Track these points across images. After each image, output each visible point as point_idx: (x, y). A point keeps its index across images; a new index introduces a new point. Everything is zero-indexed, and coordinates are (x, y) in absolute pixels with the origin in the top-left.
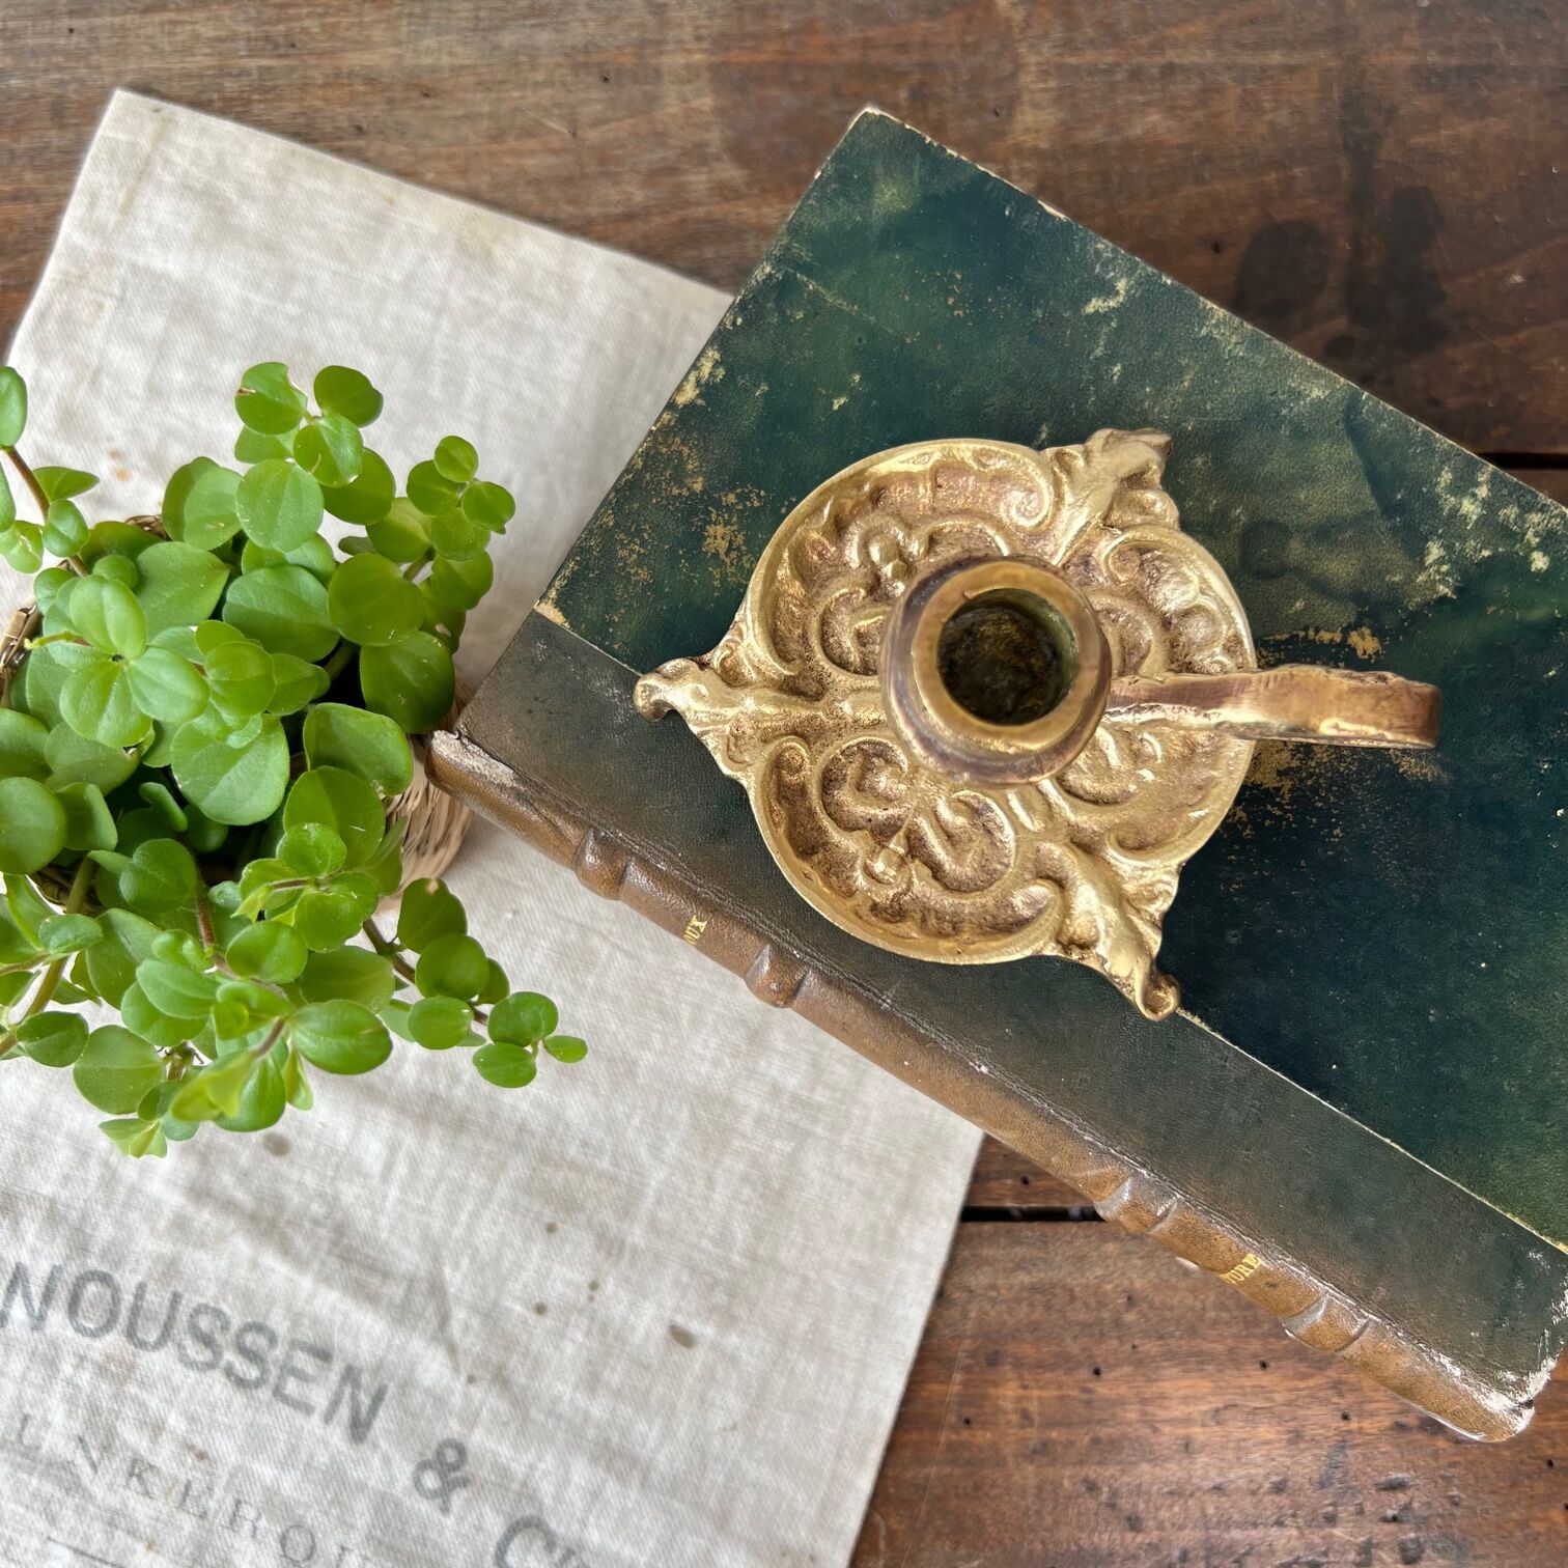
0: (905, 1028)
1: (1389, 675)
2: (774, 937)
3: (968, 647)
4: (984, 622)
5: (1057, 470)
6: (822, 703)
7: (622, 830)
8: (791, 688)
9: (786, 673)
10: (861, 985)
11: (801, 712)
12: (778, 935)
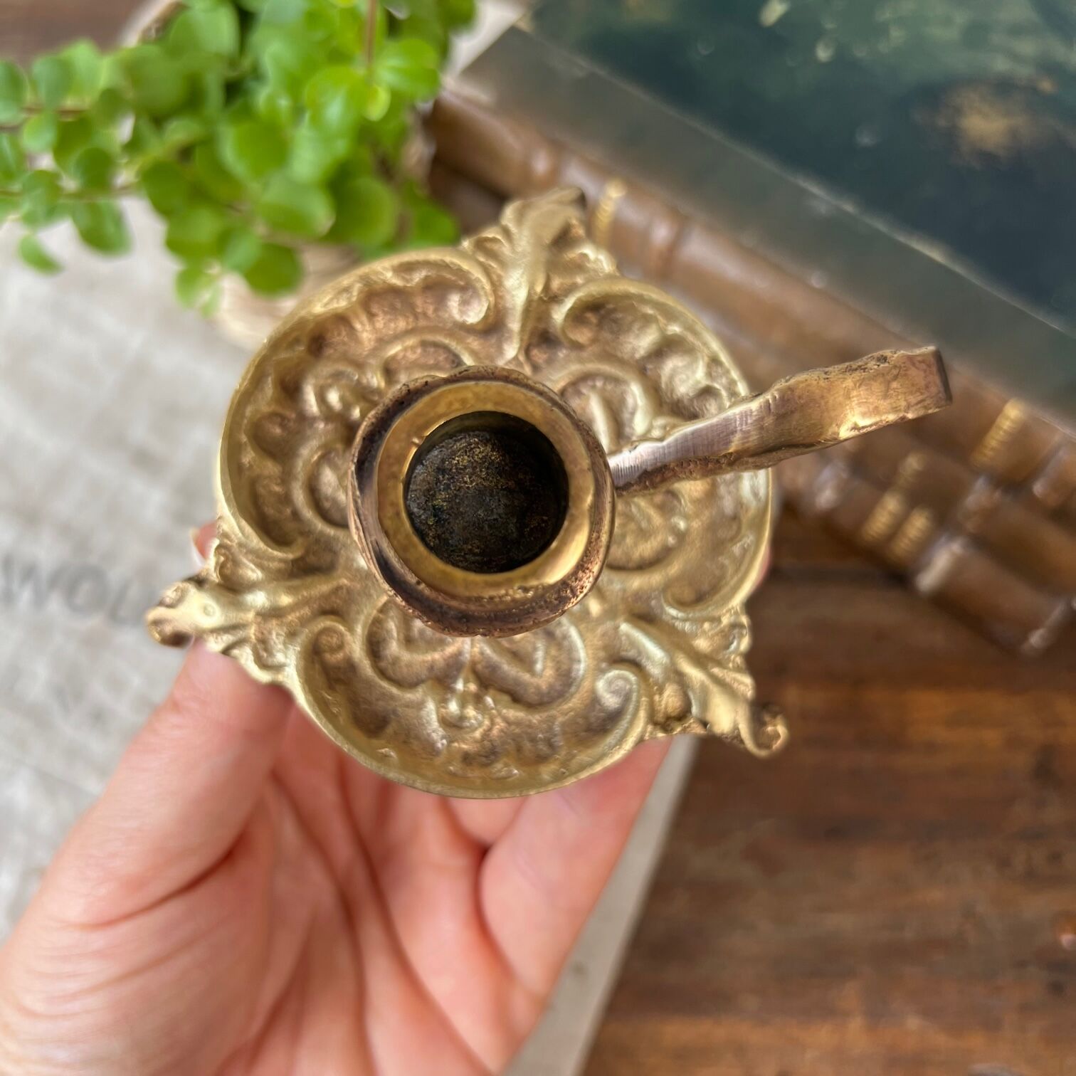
1: (887, 353)
3: (447, 487)
4: (454, 453)
5: (482, 259)
6: (340, 571)
8: (302, 570)
9: (290, 556)
11: (322, 587)
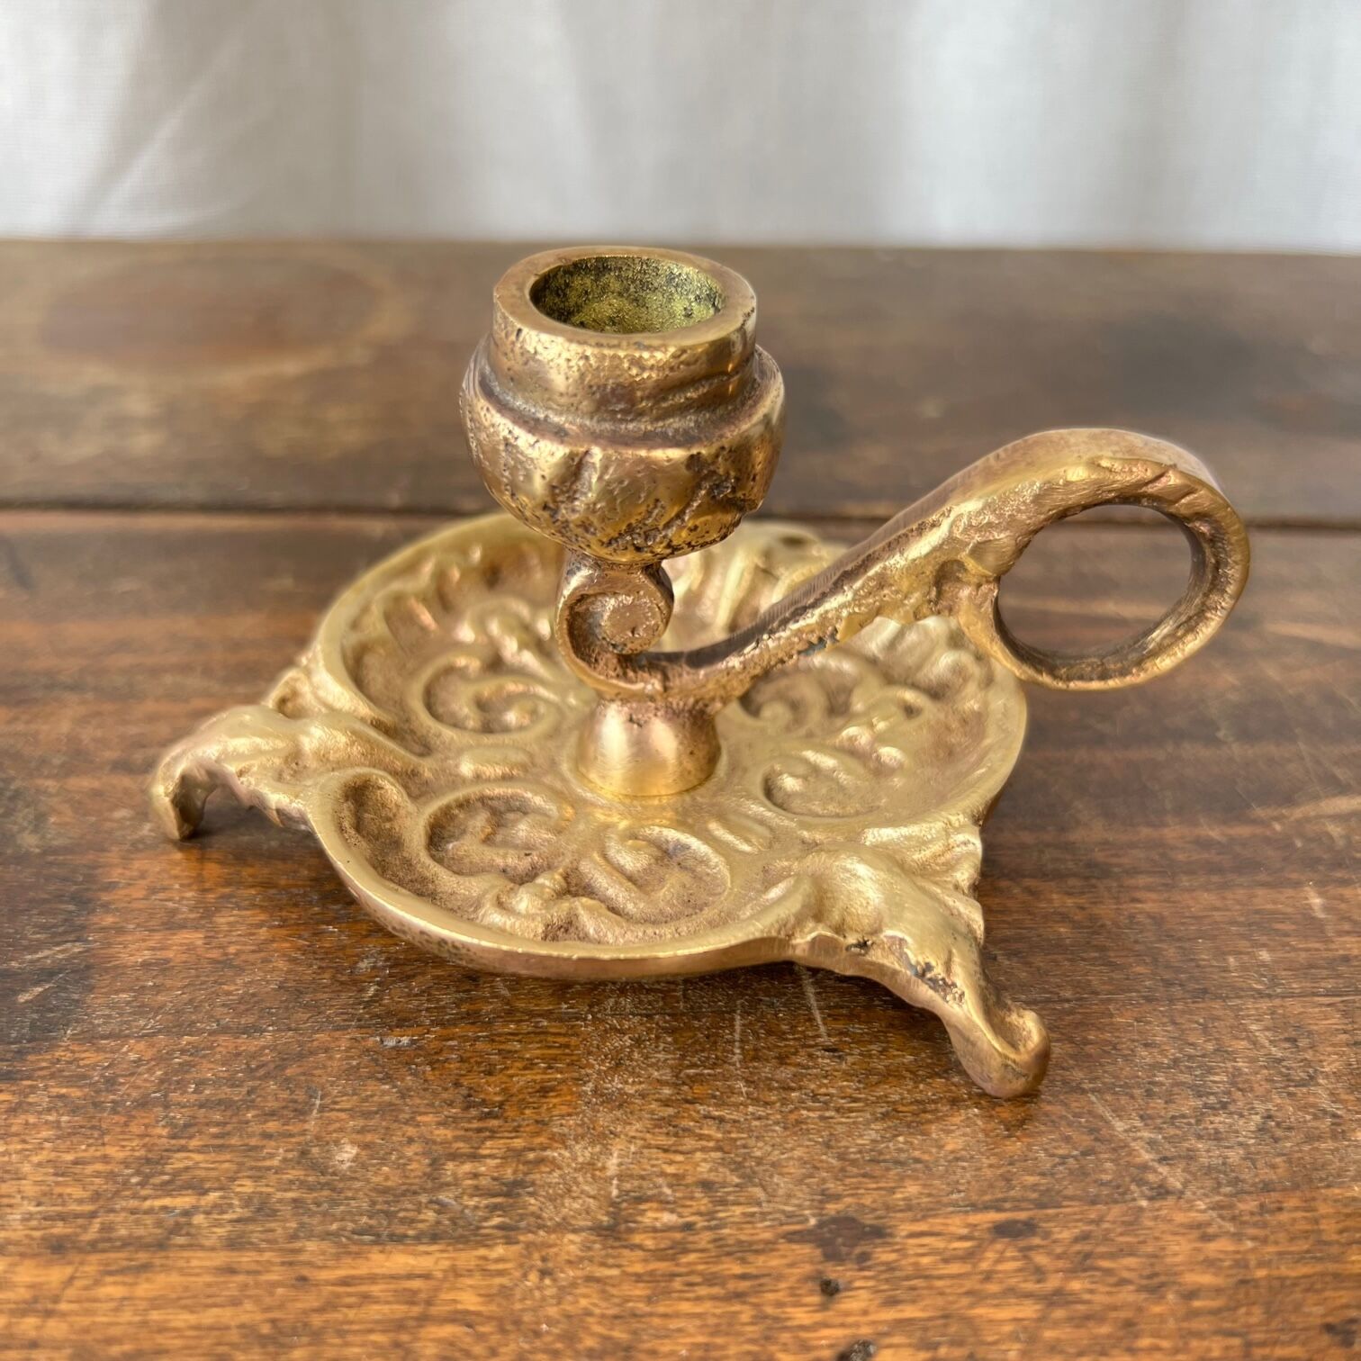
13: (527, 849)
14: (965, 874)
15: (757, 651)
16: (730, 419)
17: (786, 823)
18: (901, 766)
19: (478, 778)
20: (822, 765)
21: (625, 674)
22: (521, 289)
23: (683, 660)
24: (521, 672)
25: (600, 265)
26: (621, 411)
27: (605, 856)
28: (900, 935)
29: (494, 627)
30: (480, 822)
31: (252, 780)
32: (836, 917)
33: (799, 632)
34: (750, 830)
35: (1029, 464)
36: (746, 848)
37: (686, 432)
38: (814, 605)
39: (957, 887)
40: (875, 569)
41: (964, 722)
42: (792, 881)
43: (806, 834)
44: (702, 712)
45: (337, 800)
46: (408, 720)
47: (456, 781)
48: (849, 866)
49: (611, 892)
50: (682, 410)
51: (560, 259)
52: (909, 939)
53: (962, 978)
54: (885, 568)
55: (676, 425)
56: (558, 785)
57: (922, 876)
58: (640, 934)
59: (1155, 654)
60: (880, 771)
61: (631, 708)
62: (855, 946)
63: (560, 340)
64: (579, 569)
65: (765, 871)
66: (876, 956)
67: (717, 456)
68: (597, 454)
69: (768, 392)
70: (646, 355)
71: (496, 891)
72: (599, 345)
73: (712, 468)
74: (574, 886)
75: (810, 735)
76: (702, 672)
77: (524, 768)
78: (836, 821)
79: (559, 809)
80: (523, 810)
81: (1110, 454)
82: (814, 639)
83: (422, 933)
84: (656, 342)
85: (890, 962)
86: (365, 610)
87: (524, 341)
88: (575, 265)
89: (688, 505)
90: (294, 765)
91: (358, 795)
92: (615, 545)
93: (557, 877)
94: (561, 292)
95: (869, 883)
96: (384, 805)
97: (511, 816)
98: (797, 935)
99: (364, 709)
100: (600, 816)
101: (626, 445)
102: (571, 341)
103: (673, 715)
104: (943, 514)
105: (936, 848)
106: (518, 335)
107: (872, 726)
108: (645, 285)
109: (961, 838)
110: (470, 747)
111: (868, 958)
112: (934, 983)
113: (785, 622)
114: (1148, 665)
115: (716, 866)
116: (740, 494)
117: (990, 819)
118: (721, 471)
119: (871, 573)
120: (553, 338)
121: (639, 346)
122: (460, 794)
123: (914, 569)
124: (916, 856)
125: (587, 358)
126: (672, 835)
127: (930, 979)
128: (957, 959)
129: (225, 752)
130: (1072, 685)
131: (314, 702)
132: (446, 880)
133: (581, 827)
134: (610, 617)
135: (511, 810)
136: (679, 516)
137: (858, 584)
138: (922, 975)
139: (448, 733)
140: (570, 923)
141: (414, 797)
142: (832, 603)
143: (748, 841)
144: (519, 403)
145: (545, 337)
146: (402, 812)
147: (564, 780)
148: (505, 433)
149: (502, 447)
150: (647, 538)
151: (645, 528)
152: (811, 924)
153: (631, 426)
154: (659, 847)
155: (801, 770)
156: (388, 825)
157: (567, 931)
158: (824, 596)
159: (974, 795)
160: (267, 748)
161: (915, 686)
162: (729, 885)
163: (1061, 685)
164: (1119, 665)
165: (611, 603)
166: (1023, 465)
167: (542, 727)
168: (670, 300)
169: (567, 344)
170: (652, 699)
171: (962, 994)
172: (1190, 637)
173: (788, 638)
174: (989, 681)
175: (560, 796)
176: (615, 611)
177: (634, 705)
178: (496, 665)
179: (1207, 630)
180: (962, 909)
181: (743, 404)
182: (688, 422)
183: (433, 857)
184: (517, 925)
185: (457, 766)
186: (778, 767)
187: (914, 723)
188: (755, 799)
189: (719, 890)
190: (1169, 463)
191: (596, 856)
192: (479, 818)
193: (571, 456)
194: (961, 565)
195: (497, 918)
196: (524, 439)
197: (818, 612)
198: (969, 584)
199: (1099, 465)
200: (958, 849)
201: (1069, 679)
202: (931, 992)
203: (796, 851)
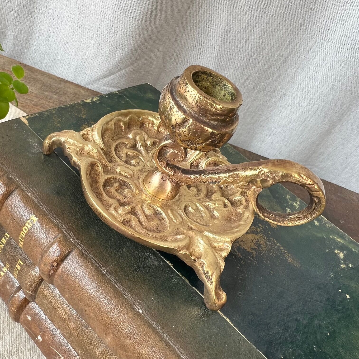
0: (110, 283)
2: (65, 232)
7: (18, 178)
10: (95, 261)
12: (67, 232)
13: (125, 197)
14: (225, 254)
15: (199, 177)
16: (225, 127)
17: (187, 219)
18: (218, 218)
19: (120, 174)
20: (200, 209)
21: (166, 167)
22: (191, 73)
23: (181, 170)
24: (139, 151)
25: (210, 74)
26: (202, 114)
27: (142, 207)
28: (205, 262)
29: (138, 138)
30: (116, 185)
31: (70, 151)
32: (191, 250)
33: (211, 178)
34: (177, 217)
35: (284, 167)
36: (175, 221)
37: (214, 125)
38: (218, 174)
39: (221, 256)
40: (237, 172)
41: (236, 214)
42: (184, 236)
43: (190, 224)
44: (179, 184)
45: (88, 166)
46: (109, 152)
47: (115, 172)
48: (199, 239)
49: (140, 217)
50: (215, 120)
51: (202, 69)
52: (206, 264)
53: (214, 279)
54: (239, 173)
55: (212, 123)
56: (137, 184)
57: (214, 249)
58: (144, 232)
59: (288, 221)
60: (212, 216)
61: (163, 175)
62: (193, 260)
63: (196, 91)
64: (169, 140)
65: (178, 229)
66: (197, 264)
67: (218, 134)
68: (191, 121)
69: (235, 124)
70: (214, 104)
71: (115, 205)
72: (204, 97)
73: (215, 136)
74: (133, 212)
75: (199, 200)
76: (184, 175)
77: (131, 175)
78: (198, 225)
79: (136, 190)
80: (127, 187)
81: (304, 174)
82: (214, 181)
83: (96, 209)
84: (218, 103)
85: (199, 267)
86: (111, 120)
87: (187, 87)
88: (204, 72)
89: (206, 142)
90: (81, 152)
91: (93, 165)
92: (183, 142)
93: (130, 207)
94: (198, 77)
95: (202, 246)
96: (97, 171)
97: (124, 187)
98: (181, 251)
99: (102, 145)
100: (144, 196)
101: (199, 122)
102: (198, 93)
103: (172, 182)
104: (259, 168)
105: (220, 244)
106: (186, 85)
107: (215, 204)
108: (217, 84)
109: (227, 244)
110: (121, 165)
111: (195, 264)
112: (207, 277)
113: (209, 174)
114: (285, 222)
115: (167, 222)
116: (218, 145)
117: (235, 243)
118: (217, 138)
119: (235, 173)
120: (194, 90)
121: (213, 101)
122: (115, 176)
123: (246, 177)
124: (215, 244)
125: (200, 99)
126: (159, 209)
127: (207, 276)
128: (215, 274)
129: (66, 140)
130: (266, 218)
131: (91, 138)
132: (105, 197)
133: (139, 197)
134: (170, 154)
135: (124, 185)
136: (202, 143)
137: (231, 174)
138: (205, 274)
139: (117, 159)
140: (129, 221)
141: (104, 172)
142: (222, 175)
143: (176, 220)
144: (178, 99)
145: (193, 89)
146: (100, 174)
147: (139, 183)
148: (172, 105)
149: (169, 108)
150: (192, 144)
151: (192, 142)
152: (185, 250)
153: (202, 118)
154: (155, 211)
155: (195, 207)
156: (96, 176)
157: (128, 223)
158: (221, 173)
159: (234, 236)
160: (76, 144)
161: (228, 199)
162: (168, 229)
163: (263, 217)
164: (279, 219)
165: (172, 150)
166: (283, 166)
167: (139, 168)
168: (221, 90)
169: (197, 93)
170: (169, 176)
171: (212, 283)
172: (299, 221)
173: (208, 178)
174: (246, 208)
175: (137, 187)
176: (172, 153)
177: (164, 175)
178: (134, 147)
179: (303, 222)
180: (220, 262)
181: (229, 124)
182: (215, 123)
183: (103, 189)
184: (117, 216)
185: (116, 168)
186: (189, 204)
187: (225, 209)
188: (181, 210)
189: (165, 229)
190: (317, 182)
191: (140, 206)
192: (117, 184)
193: (185, 118)
194: (257, 182)
195: (113, 212)
196: (175, 109)
197: (218, 175)
198: (256, 186)
199: (301, 175)
200: (225, 247)
201: (266, 217)
202: (205, 278)
203: (186, 228)
